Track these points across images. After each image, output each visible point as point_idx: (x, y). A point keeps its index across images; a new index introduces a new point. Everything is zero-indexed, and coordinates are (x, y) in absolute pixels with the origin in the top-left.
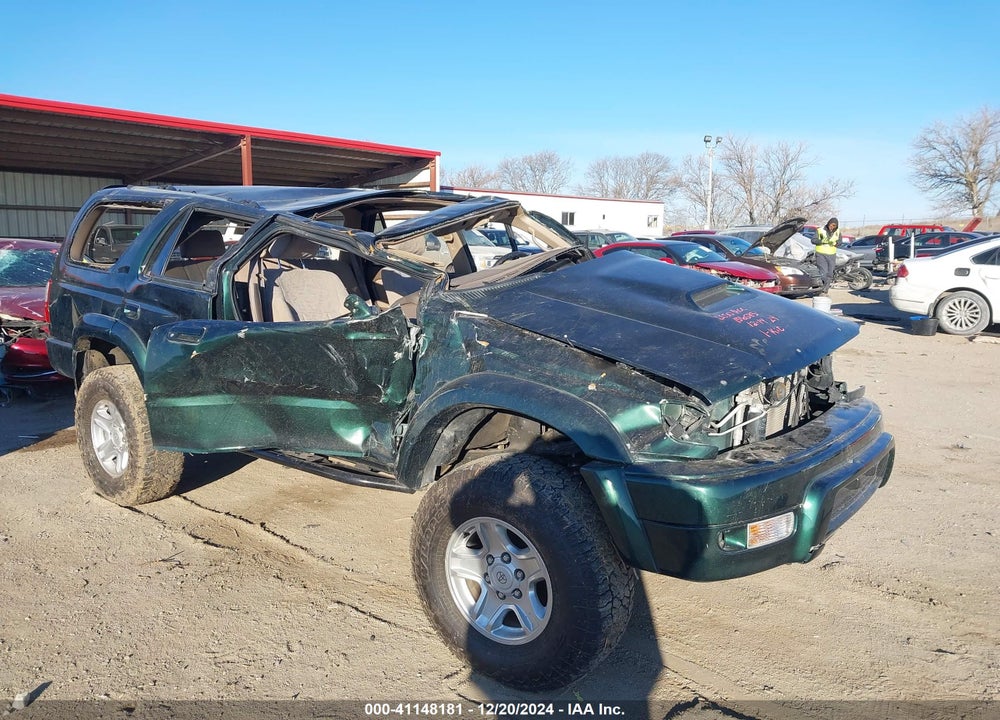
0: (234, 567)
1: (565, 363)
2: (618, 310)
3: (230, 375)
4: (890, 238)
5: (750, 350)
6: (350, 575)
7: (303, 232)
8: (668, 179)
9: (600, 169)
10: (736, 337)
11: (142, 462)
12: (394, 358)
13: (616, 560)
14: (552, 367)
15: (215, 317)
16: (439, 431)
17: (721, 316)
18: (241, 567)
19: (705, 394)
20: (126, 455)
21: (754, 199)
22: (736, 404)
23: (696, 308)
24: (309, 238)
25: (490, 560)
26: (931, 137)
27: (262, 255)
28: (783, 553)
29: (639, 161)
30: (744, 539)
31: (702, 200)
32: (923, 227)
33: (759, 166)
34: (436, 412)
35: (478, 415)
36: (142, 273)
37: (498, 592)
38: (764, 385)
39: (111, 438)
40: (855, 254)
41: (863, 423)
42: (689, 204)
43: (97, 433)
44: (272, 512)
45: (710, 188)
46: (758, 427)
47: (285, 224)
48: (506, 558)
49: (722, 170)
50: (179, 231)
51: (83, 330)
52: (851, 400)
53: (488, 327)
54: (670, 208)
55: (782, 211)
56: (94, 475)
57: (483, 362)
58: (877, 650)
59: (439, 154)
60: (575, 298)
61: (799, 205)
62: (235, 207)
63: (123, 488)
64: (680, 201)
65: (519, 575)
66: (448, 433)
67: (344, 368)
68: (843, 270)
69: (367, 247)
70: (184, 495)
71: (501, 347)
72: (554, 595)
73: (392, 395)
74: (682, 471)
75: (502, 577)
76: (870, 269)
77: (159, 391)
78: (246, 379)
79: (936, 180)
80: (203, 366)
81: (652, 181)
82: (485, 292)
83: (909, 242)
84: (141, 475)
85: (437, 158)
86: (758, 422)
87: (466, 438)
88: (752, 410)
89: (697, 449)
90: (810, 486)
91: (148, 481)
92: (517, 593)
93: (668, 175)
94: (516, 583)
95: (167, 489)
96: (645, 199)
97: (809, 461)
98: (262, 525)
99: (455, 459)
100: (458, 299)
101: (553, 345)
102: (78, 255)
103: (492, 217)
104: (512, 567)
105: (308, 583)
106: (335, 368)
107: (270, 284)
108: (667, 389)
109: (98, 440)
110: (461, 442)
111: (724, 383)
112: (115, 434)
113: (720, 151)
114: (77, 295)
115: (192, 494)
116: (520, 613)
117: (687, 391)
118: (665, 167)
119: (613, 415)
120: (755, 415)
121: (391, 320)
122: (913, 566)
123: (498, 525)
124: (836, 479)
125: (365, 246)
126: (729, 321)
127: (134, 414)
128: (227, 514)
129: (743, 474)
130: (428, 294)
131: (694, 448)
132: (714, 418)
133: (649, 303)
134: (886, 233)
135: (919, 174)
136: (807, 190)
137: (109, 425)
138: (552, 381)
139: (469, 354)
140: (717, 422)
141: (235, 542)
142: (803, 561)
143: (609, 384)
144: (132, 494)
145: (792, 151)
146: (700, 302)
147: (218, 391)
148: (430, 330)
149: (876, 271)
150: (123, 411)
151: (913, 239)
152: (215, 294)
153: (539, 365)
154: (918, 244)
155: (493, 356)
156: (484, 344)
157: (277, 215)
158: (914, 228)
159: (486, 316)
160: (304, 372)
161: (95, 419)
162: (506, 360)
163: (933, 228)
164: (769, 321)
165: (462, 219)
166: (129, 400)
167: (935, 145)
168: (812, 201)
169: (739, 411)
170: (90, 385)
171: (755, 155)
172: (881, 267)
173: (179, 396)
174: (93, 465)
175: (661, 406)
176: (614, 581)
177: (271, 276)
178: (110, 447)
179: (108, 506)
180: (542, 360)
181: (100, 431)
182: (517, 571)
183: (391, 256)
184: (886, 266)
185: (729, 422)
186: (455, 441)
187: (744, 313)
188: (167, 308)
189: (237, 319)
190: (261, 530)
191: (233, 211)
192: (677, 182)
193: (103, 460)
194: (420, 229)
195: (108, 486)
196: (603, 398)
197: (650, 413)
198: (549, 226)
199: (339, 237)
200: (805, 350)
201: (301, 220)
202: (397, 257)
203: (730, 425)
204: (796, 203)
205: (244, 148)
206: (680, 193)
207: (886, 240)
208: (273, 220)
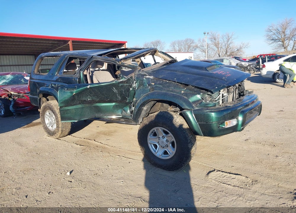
0: (89, 150)
1: (175, 87)
2: (188, 73)
3: (84, 99)
4: (260, 58)
5: (223, 80)
6: (120, 150)
7: (101, 60)
8: (194, 46)
9: (173, 44)
10: (219, 77)
11: (60, 126)
12: (130, 90)
13: (192, 134)
14: (172, 88)
15: (79, 83)
16: (143, 108)
17: (214, 72)
18: (91, 150)
19: (212, 90)
20: (55, 125)
21: (220, 50)
22: (220, 94)
23: (207, 71)
24: (102, 61)
25: (159, 138)
26: (270, 28)
27: (90, 67)
28: (234, 129)
29: (185, 41)
30: (224, 126)
31: (204, 51)
32: (269, 55)
33: (221, 41)
34: (142, 102)
35: (153, 103)
36: (56, 75)
37: (162, 146)
38: (227, 89)
39: (50, 121)
40: (250, 63)
41: (253, 98)
42: (201, 53)
43: (47, 120)
44: (96, 137)
45: (206, 48)
46: (226, 99)
47: (95, 58)
48: (163, 137)
49: (210, 42)
50: (66, 62)
51: (40, 92)
52: (250, 94)
53: (154, 80)
54: (195, 54)
55: (228, 53)
56: (47, 131)
57: (153, 89)
58: (260, 157)
59: (127, 42)
60: (176, 71)
61: (233, 51)
62: (81, 55)
63: (55, 133)
64: (198, 52)
65: (167, 141)
66: (145, 108)
67: (117, 94)
68: (247, 68)
69: (119, 62)
70: (71, 135)
71: (158, 84)
72: (177, 144)
73: (130, 100)
74: (207, 109)
75: (163, 142)
76: (255, 67)
77: (63, 105)
78: (89, 99)
79: (273, 41)
80: (76, 97)
81: (189, 47)
82: (152, 71)
83: (266, 59)
84: (60, 129)
85: (126, 43)
86: (226, 98)
87: (150, 110)
88: (224, 95)
89: (211, 104)
90: (240, 112)
91: (62, 131)
92: (167, 146)
93: (193, 45)
94: (166, 143)
95: (67, 133)
96: (188, 52)
97: (239, 106)
98: (94, 140)
99: (147, 115)
100: (145, 73)
101: (171, 83)
102: (37, 72)
103: (150, 53)
104: (165, 139)
105: (110, 152)
106: (114, 94)
107: (92, 75)
108: (202, 91)
109: (47, 121)
110: (148, 110)
111: (217, 88)
112: (52, 120)
113: (209, 36)
114: (38, 83)
115: (73, 135)
116: (168, 151)
117: (207, 90)
118: (193, 42)
119: (189, 98)
120: (225, 96)
121: (130, 80)
122: (269, 139)
123: (161, 129)
124: (247, 110)
125: (118, 62)
126: (217, 74)
127: (57, 113)
128: (84, 138)
129: (223, 109)
130: (137, 73)
131: (210, 104)
132: (214, 98)
133: (196, 71)
134: (259, 57)
135: (268, 39)
136: (235, 46)
137: (50, 117)
138: (172, 91)
139: (149, 87)
140: (215, 99)
141: (88, 145)
142: (240, 131)
143: (187, 91)
144: (58, 134)
145: (230, 35)
146: (209, 70)
147: (80, 104)
148: (138, 82)
149: (257, 68)
150: (54, 112)
151: (267, 58)
152: (79, 78)
153: (168, 88)
154: (268, 59)
155: (156, 86)
156: (153, 84)
157: (93, 56)
158: (267, 55)
159: (153, 77)
160: (106, 96)
161: (46, 116)
162: (159, 87)
163: (273, 54)
164: (227, 73)
165: (143, 54)
166: (56, 109)
167: (272, 31)
168: (237, 50)
169: (221, 95)
170: (44, 106)
171: (219, 37)
172: (258, 67)
173: (69, 106)
174: (46, 129)
175: (201, 95)
176: (191, 139)
177: (92, 72)
178: (51, 123)
179: (52, 139)
180: (169, 87)
181: (47, 119)
182: (166, 140)
183: (126, 64)
184: (259, 66)
185: (218, 98)
186: (147, 110)
187: (220, 71)
188: (65, 83)
189: (85, 83)
190: (94, 141)
191: (81, 56)
192: (197, 47)
193: (49, 127)
194: (132, 57)
195: (51, 133)
196: (186, 94)
197: (199, 97)
198: (165, 55)
199: (111, 60)
200: (237, 79)
201: (99, 57)
202: (127, 64)
203: (218, 99)
204: (232, 50)
205: (70, 44)
206: (197, 50)
207: (259, 59)
208: (92, 57)
